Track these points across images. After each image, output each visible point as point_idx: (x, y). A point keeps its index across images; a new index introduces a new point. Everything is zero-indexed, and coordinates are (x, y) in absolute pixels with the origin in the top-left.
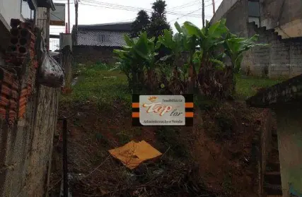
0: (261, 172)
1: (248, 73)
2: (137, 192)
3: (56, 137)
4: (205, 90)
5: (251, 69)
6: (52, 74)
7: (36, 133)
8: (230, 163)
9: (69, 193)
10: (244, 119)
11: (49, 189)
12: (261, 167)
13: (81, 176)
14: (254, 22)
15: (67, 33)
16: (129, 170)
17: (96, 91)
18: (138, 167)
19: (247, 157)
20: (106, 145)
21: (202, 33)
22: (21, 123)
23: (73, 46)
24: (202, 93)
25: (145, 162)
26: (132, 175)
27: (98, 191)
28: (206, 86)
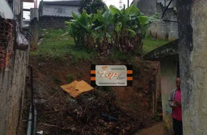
0: (155, 100)
1: (156, 37)
2: (76, 110)
3: (27, 78)
4: (123, 49)
5: (158, 34)
6: (22, 44)
7: (15, 75)
8: (136, 94)
9: (35, 110)
10: (146, 68)
11: (23, 108)
12: (155, 97)
13: (43, 101)
14: (161, 3)
15: (35, 8)
16: (72, 98)
17: (54, 49)
18: (78, 96)
19: (146, 90)
20: (59, 82)
21: (121, 12)
22: (7, 69)
23: (40, 17)
24: (121, 50)
25: (82, 93)
26: (74, 101)
27: (53, 109)
28: (124, 46)
